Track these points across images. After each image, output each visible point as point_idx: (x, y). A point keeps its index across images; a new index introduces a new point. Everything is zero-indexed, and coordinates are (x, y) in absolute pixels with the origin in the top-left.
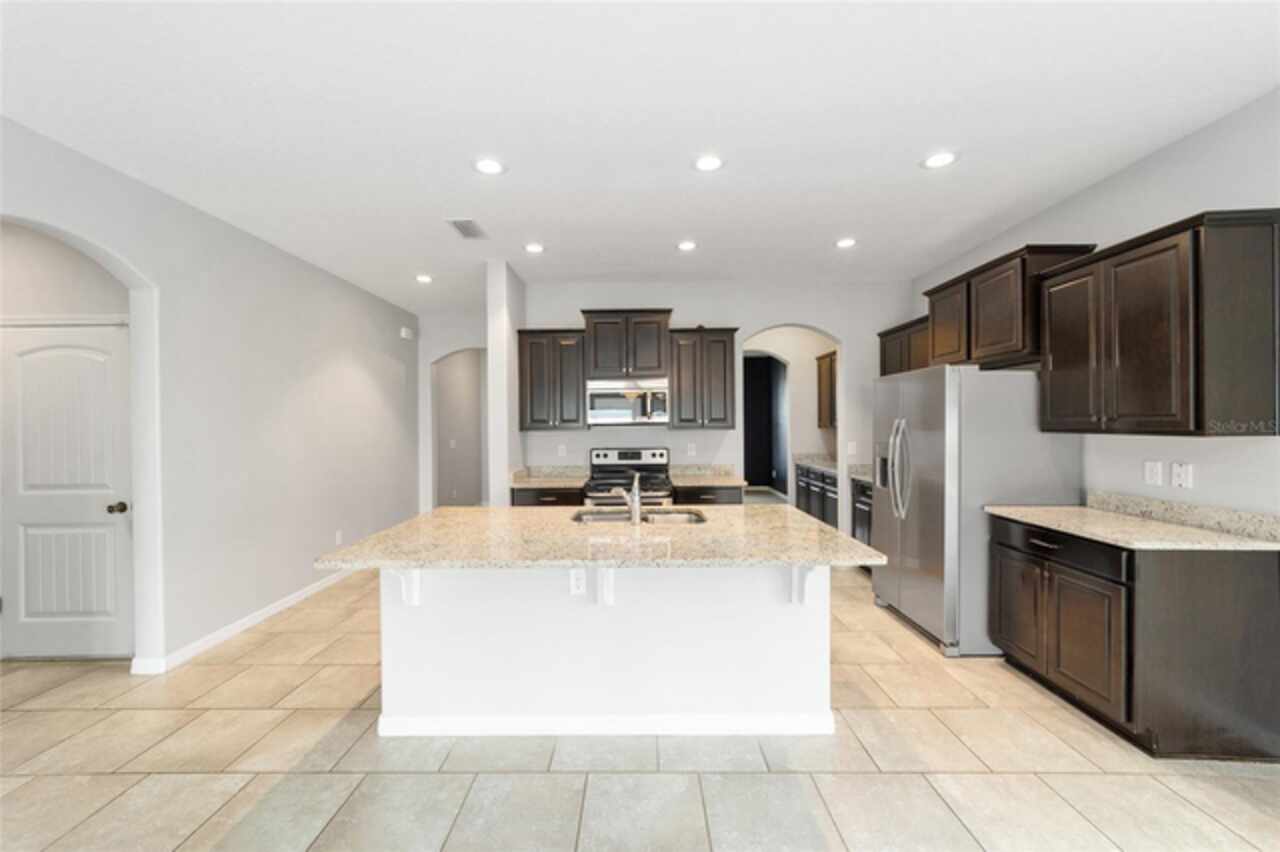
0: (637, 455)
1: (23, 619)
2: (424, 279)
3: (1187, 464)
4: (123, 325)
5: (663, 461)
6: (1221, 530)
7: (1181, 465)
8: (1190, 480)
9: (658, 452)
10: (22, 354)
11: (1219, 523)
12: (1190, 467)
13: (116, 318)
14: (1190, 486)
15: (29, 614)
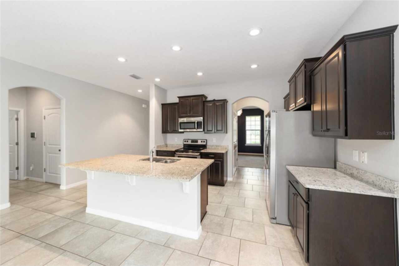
0: (197, 141)
1: (48, 174)
2: (140, 91)
3: (365, 152)
4: (60, 108)
5: (205, 143)
6: (374, 185)
7: (363, 153)
8: (366, 159)
9: (203, 141)
10: (49, 115)
11: (373, 181)
12: (366, 154)
13: (58, 107)
14: (366, 163)
15: (49, 173)
